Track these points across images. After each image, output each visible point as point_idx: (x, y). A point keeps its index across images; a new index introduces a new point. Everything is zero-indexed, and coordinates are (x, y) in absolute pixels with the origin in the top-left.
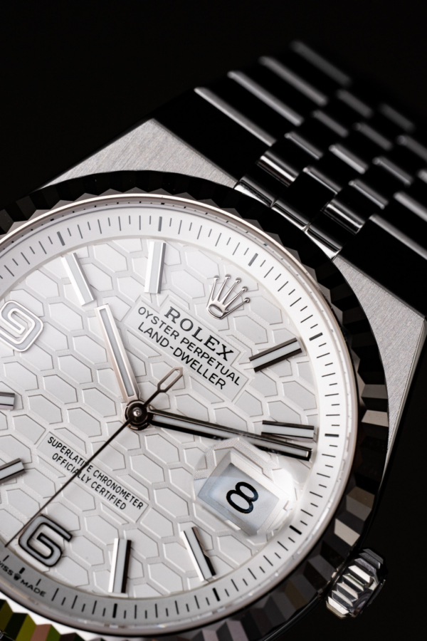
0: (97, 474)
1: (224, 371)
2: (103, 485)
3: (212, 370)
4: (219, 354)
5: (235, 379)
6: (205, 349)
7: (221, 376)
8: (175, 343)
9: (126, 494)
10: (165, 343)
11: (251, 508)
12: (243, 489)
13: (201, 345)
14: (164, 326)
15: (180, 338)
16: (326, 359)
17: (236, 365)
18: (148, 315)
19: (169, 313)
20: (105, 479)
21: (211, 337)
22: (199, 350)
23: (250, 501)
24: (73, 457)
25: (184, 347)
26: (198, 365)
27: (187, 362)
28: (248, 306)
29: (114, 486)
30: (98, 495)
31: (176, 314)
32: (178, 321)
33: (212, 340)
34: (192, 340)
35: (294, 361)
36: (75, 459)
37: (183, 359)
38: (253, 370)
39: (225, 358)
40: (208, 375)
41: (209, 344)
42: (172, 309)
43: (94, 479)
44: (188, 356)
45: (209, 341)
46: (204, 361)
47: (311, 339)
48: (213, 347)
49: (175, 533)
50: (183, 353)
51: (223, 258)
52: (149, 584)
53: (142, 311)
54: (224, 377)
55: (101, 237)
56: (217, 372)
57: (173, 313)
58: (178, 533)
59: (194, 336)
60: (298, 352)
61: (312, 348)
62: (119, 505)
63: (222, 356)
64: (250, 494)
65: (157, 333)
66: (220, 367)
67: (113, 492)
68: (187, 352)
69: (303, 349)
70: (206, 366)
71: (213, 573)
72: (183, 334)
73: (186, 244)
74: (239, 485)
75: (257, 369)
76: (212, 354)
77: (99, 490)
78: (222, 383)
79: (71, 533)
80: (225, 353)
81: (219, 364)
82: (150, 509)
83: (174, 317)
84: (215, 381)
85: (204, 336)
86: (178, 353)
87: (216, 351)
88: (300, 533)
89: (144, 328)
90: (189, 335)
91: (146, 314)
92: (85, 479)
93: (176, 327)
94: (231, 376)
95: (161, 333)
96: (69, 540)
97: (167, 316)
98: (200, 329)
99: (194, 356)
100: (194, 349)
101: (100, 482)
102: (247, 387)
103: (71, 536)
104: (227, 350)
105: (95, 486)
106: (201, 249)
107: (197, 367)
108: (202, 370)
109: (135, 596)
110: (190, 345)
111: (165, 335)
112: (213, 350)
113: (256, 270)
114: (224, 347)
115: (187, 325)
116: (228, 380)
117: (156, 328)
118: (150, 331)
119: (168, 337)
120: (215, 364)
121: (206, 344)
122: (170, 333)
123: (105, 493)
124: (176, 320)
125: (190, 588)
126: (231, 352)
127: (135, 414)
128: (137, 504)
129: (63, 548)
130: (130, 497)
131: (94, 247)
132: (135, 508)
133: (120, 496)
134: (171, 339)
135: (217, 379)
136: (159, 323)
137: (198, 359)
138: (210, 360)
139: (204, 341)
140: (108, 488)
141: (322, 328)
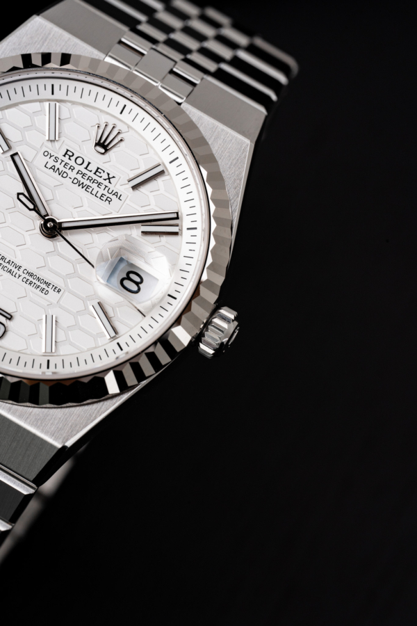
0: (25, 272)
1: (110, 192)
2: (31, 279)
3: (101, 191)
4: (105, 180)
5: (118, 196)
6: (95, 177)
7: (108, 195)
8: (72, 174)
9: (48, 284)
10: (65, 175)
11: (139, 289)
12: (132, 276)
13: (91, 174)
14: (63, 163)
15: (75, 171)
16: (183, 176)
17: (118, 186)
18: (51, 156)
19: (66, 153)
20: (31, 275)
21: (98, 168)
22: (90, 178)
23: (137, 284)
24: (6, 261)
25: (79, 177)
26: (91, 189)
27: (83, 188)
28: (122, 143)
29: (39, 279)
30: (27, 286)
31: (71, 154)
32: (73, 158)
33: (99, 170)
34: (85, 171)
35: (160, 180)
36: (8, 262)
37: (79, 185)
38: (131, 189)
39: (110, 182)
40: (99, 195)
41: (97, 173)
42: (68, 150)
43: (24, 275)
44: (83, 183)
45: (97, 171)
46: (94, 186)
47: (171, 162)
48: (100, 175)
49: (86, 308)
50: (78, 181)
51: (101, 111)
52: (72, 344)
53: (46, 154)
54: (110, 196)
55: (11, 102)
56: (105, 192)
57: (69, 153)
58: (88, 308)
59: (86, 168)
60: (162, 173)
61: (172, 169)
62: (44, 292)
63: (108, 181)
64: (138, 280)
65: (58, 169)
66: (107, 189)
67: (38, 283)
68: (82, 180)
69: (165, 171)
70: (96, 189)
71: (116, 332)
72: (77, 168)
73: (73, 103)
74: (128, 273)
75: (134, 187)
76: (100, 180)
77: (28, 283)
78: (110, 200)
79: (12, 314)
80: (109, 179)
81: (106, 187)
82: (67, 293)
83: (70, 156)
84: (104, 199)
85: (93, 167)
86: (76, 181)
87: (103, 178)
88: (175, 298)
89: (49, 166)
90: (82, 168)
91: (49, 156)
92: (17, 276)
93: (72, 163)
94: (116, 194)
95: (62, 168)
96: (10, 319)
97: (64, 156)
98: (89, 163)
99: (88, 183)
100: (86, 178)
101: (28, 277)
102: (127, 202)
103: (11, 316)
104: (111, 176)
105: (25, 280)
106: (84, 105)
107: (90, 190)
108: (94, 192)
109: (62, 354)
110: (84, 175)
111: (64, 170)
112: (101, 177)
113: (125, 117)
114: (108, 174)
115: (79, 161)
116: (114, 197)
117: (57, 165)
118: (53, 168)
119: (67, 170)
120: (103, 187)
121: (95, 173)
122: (68, 167)
123: (32, 285)
124: (71, 158)
125: (100, 345)
126: (114, 177)
127: (48, 225)
128: (56, 290)
129: (6, 326)
130: (51, 286)
131: (6, 111)
132: (56, 293)
133: (44, 286)
134: (69, 172)
135: (105, 198)
136: (59, 161)
137: (90, 184)
138: (99, 184)
139: (94, 171)
140: (34, 281)
141: (178, 153)
